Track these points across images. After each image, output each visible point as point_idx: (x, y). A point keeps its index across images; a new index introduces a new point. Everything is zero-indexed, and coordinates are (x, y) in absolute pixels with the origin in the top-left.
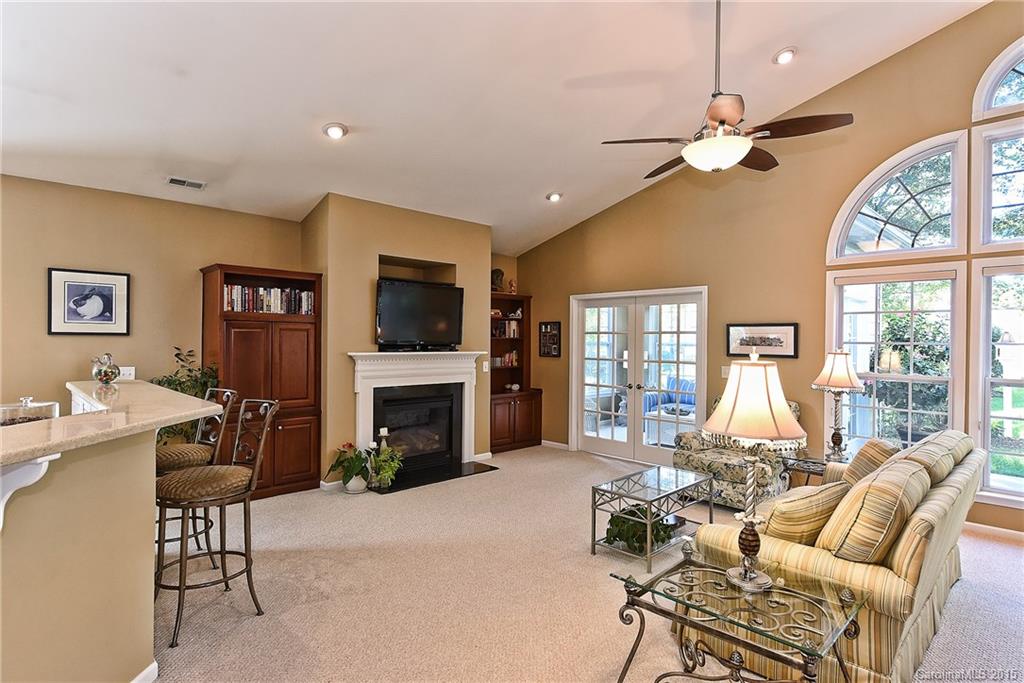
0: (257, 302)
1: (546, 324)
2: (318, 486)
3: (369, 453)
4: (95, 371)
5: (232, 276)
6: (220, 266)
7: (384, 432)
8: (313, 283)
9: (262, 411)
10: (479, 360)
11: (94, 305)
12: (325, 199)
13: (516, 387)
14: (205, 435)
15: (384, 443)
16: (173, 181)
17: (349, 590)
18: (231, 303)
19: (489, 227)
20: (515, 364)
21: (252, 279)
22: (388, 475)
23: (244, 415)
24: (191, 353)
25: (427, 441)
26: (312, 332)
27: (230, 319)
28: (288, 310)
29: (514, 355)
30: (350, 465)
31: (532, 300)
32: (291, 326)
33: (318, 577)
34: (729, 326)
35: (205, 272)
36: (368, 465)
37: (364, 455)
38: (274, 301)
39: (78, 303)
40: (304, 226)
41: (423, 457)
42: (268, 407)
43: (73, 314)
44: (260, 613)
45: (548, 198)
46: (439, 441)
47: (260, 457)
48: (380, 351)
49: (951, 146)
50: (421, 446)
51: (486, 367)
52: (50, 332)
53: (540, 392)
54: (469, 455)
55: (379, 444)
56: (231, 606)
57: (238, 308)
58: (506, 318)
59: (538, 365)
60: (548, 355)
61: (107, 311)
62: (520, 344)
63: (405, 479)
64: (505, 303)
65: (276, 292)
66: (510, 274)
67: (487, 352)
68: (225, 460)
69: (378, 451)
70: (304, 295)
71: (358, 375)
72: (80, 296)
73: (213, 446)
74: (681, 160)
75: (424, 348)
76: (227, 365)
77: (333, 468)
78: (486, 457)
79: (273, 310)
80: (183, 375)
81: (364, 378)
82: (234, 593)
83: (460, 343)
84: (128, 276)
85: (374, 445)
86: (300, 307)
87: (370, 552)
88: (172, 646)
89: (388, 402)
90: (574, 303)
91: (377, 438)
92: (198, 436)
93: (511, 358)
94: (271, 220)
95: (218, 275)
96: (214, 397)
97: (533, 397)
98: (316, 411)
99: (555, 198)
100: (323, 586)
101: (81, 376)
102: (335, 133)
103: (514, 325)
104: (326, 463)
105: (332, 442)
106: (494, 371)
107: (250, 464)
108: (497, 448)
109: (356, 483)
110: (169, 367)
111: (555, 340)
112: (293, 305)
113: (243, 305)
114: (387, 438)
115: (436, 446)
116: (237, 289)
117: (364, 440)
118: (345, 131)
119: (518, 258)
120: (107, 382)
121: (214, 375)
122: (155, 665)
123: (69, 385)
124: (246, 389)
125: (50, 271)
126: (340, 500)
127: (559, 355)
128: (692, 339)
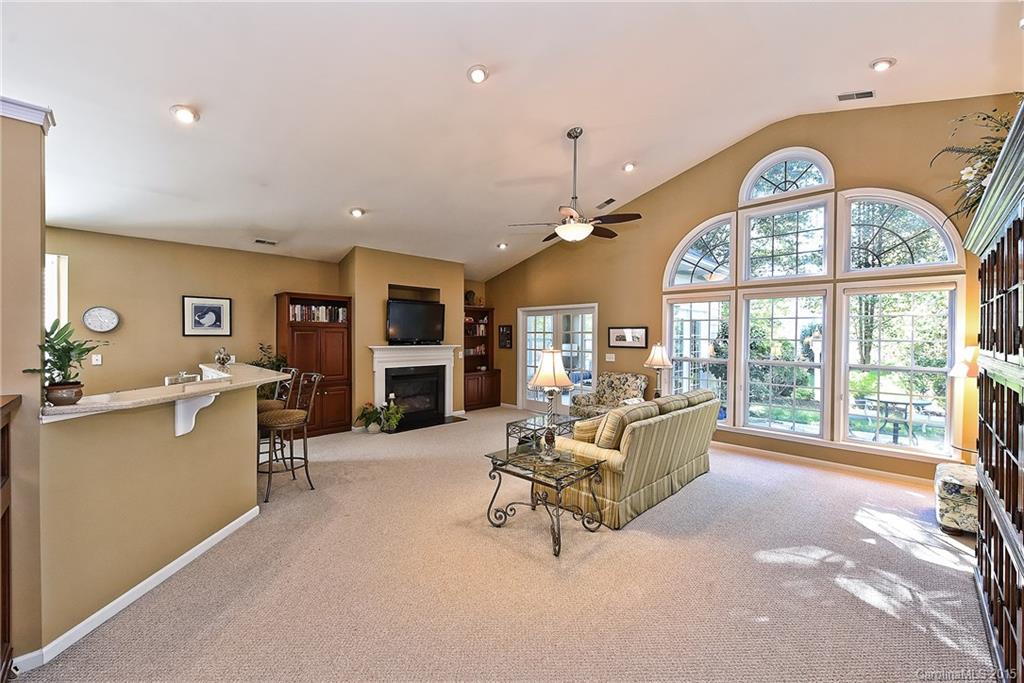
0: (311, 315)
1: (503, 327)
2: (350, 430)
3: (382, 409)
4: (217, 357)
5: (295, 299)
6: (288, 293)
7: (392, 396)
8: (347, 303)
9: (313, 379)
10: (456, 351)
11: (210, 318)
12: (354, 249)
13: (484, 368)
14: (280, 395)
15: (392, 403)
16: (257, 241)
17: (363, 479)
18: (294, 316)
19: (463, 265)
20: (484, 353)
21: (307, 301)
22: (394, 423)
23: (303, 381)
24: (269, 347)
25: (422, 403)
26: (346, 333)
27: (294, 326)
28: (330, 320)
29: (483, 348)
30: (370, 416)
31: (495, 312)
32: (334, 330)
33: (346, 474)
34: (609, 328)
35: (278, 296)
36: (382, 416)
37: (379, 410)
38: (321, 314)
39: (201, 317)
40: (341, 265)
41: (418, 413)
42: (316, 377)
43: (197, 324)
44: (313, 489)
45: (499, 246)
46: (430, 403)
47: (312, 404)
48: (390, 345)
49: (728, 221)
50: (417, 406)
51: (461, 355)
52: (184, 335)
53: (500, 371)
54: (449, 411)
55: (389, 404)
56: (297, 486)
57: (299, 319)
58: (477, 322)
59: (499, 354)
60: (505, 347)
61: (218, 323)
62: (486, 340)
63: (405, 425)
64: (476, 313)
65: (323, 309)
66: (480, 294)
67: (461, 345)
68: (292, 406)
69: (388, 408)
70: (340, 310)
71: (375, 361)
72: (201, 312)
73: (285, 401)
74: (555, 235)
75: (418, 343)
76: (292, 355)
77: (359, 418)
78: (461, 413)
79: (320, 320)
80: (265, 361)
81: (379, 362)
82: (298, 480)
83: (442, 339)
84: (230, 300)
85: (386, 404)
86: (338, 317)
87: (377, 462)
88: (266, 501)
89: (394, 378)
90: (520, 312)
91: (388, 400)
92: (276, 396)
93: (480, 350)
94: (319, 261)
95: (286, 299)
96: (285, 371)
97: (494, 375)
98: (348, 382)
99: (503, 247)
100: (348, 477)
101: (208, 360)
102: (357, 214)
103: (482, 327)
104: (356, 414)
105: (358, 402)
106: (467, 358)
107: (306, 409)
108: (468, 408)
109: (373, 427)
110: (258, 355)
111: (509, 337)
112: (333, 316)
113: (302, 316)
114: (394, 400)
115: (427, 406)
116: (298, 307)
117: (380, 400)
118: (363, 212)
119: (486, 283)
120: (223, 364)
121: (284, 360)
122: (257, 507)
123: (201, 366)
124: (304, 367)
125: (184, 297)
126: (364, 437)
127: (511, 347)
128: (589, 337)
